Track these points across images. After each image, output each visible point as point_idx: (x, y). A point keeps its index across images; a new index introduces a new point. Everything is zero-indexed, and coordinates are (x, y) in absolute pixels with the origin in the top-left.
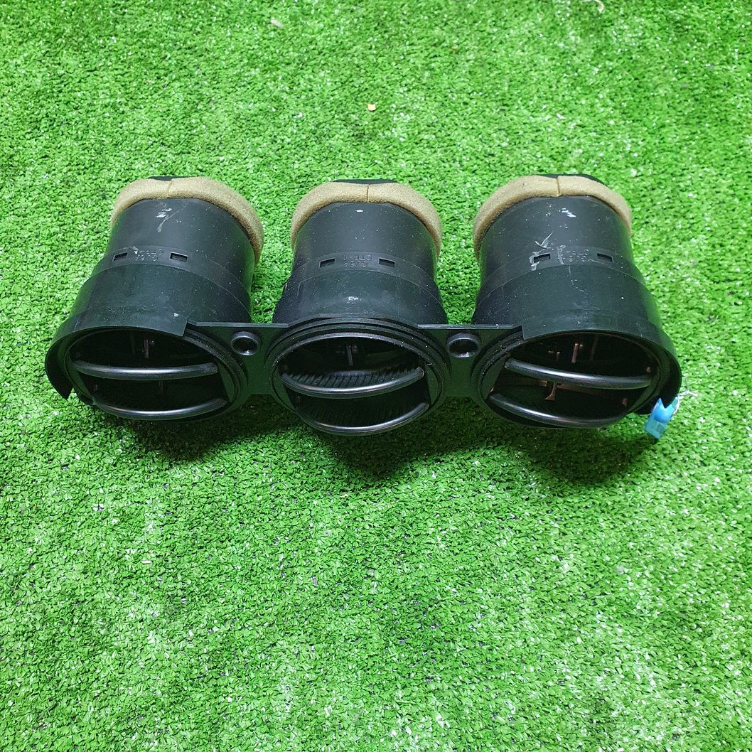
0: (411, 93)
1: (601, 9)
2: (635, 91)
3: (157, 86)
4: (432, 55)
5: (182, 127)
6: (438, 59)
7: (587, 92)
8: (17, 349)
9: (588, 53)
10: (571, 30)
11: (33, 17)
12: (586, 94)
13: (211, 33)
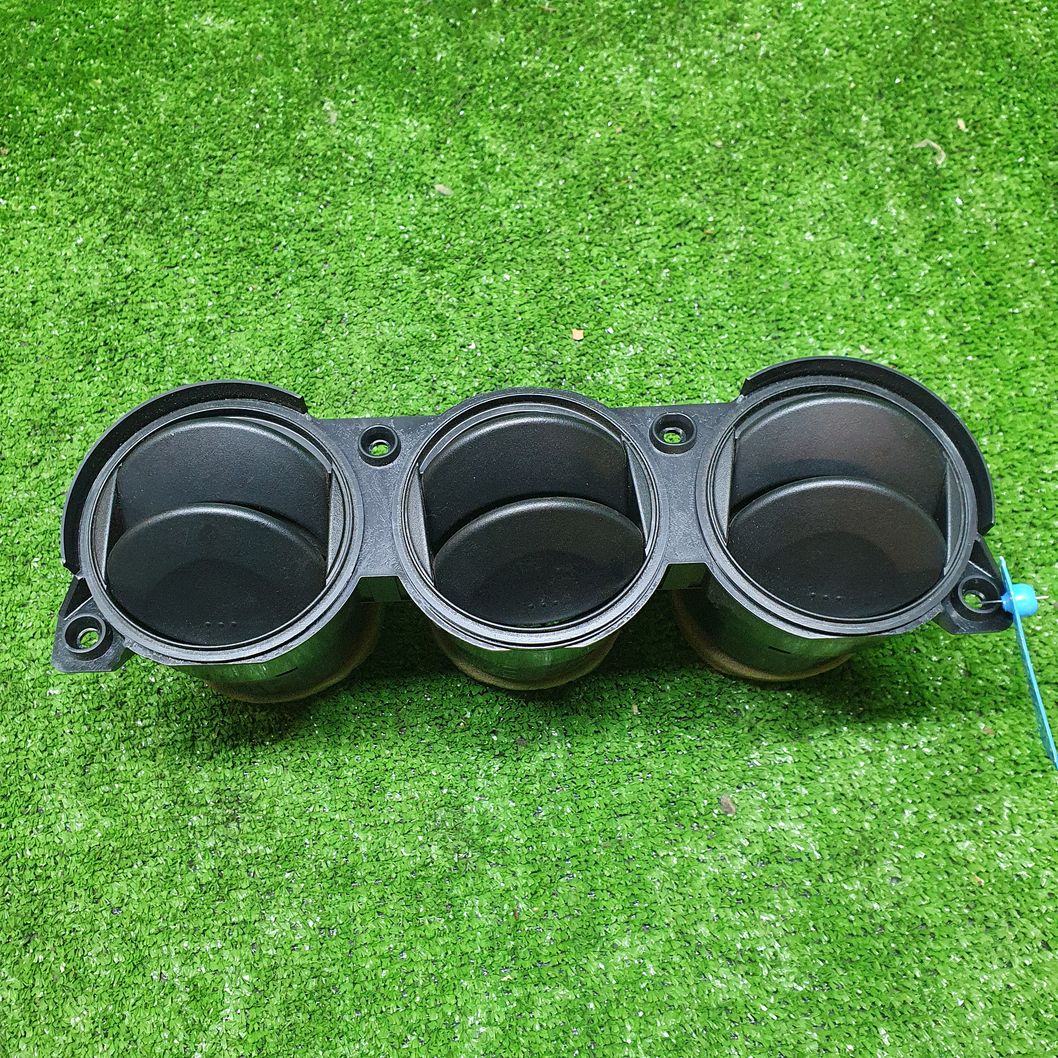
0: (638, 308)
1: (941, 160)
2: (985, 304)
3: (264, 293)
4: (674, 243)
5: (299, 364)
6: (683, 250)
7: (910, 306)
8: (54, 722)
9: (916, 239)
10: (891, 198)
11: (92, 179)
12: (908, 310)
13: (346, 204)
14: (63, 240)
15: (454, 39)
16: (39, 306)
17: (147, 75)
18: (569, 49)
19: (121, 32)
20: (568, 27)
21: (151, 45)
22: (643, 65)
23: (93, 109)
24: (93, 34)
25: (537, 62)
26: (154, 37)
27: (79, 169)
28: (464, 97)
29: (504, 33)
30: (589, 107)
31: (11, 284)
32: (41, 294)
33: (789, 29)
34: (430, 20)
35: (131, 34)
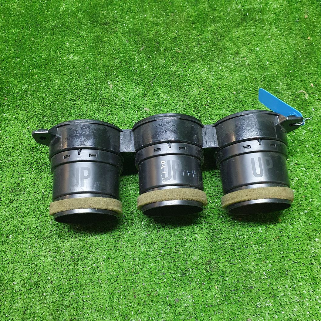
1: (307, 96)
11: (33, 107)
12: (300, 145)
13: (116, 114)
14: (23, 127)
15: (149, 61)
16: (15, 149)
17: (52, 74)
18: (186, 64)
19: (44, 61)
20: (185, 57)
21: (53, 65)
22: (209, 68)
23: (34, 85)
24: (35, 61)
25: (175, 68)
26: (54, 62)
27: (29, 104)
28: (153, 80)
29: (165, 59)
30: (193, 82)
31: (6, 142)
32: (16, 145)
33: (255, 56)
34: (141, 55)
35: (47, 61)
